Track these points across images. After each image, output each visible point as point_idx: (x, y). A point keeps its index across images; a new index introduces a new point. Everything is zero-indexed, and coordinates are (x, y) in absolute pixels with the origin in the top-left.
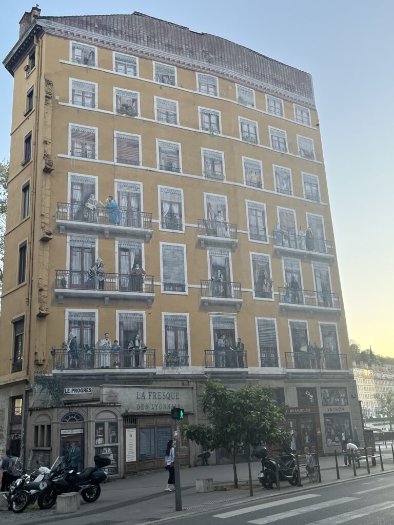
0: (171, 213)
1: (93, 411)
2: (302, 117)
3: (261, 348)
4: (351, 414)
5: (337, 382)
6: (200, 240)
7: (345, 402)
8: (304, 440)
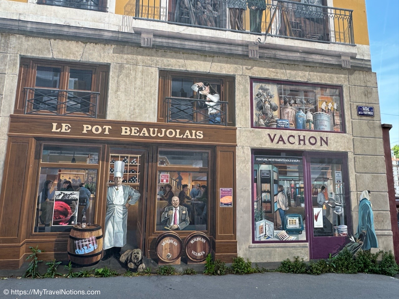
7: (334, 124)
8: (162, 220)
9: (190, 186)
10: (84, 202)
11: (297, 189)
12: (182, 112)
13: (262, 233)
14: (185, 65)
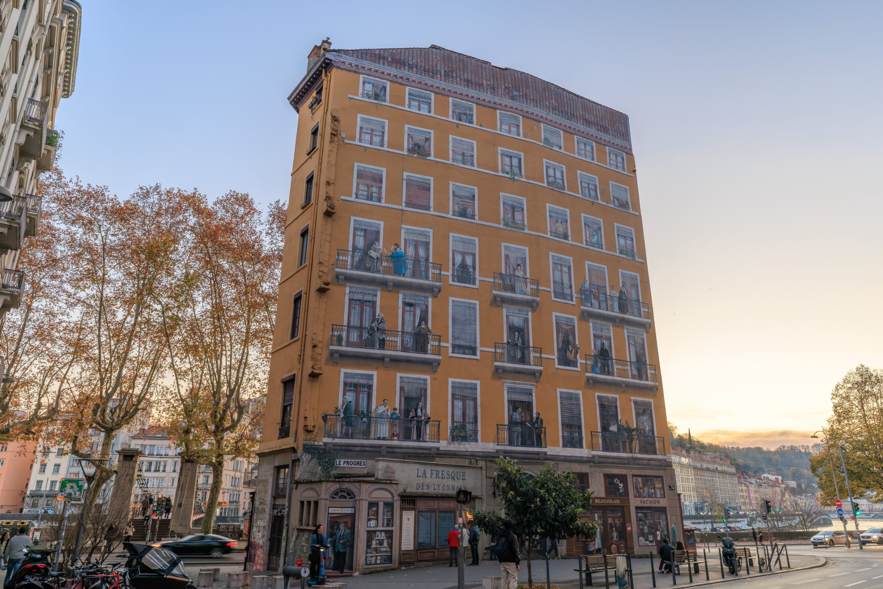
0: (463, 265)
1: (366, 488)
2: (617, 162)
3: (562, 425)
4: (668, 508)
5: (652, 469)
6: (495, 297)
7: (661, 494)
11: (651, 524)
12: (612, 492)
13: (641, 542)
14: (611, 471)
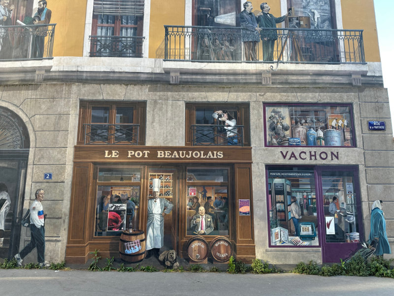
5: (323, 91)
7: (345, 139)
8: (192, 226)
9: (213, 198)
10: (130, 212)
11: (310, 200)
12: (205, 136)
13: (278, 238)
14: (206, 97)
